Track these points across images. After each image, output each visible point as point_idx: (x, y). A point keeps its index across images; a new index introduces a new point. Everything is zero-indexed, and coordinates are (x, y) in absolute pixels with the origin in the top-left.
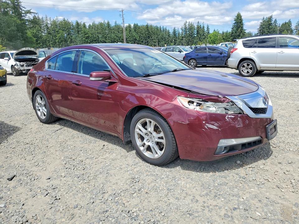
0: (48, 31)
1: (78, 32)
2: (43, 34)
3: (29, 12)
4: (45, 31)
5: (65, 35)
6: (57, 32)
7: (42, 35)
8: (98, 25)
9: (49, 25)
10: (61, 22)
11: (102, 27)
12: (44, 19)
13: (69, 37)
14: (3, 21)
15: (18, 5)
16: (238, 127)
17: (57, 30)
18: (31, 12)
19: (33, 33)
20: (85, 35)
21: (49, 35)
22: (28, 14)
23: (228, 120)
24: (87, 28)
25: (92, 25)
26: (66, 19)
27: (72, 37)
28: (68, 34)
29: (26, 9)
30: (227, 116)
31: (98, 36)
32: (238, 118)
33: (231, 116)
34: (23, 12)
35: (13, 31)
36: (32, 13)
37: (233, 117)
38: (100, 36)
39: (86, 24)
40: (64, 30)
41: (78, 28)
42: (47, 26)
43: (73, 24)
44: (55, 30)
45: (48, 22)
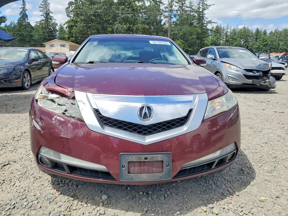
0: (226, 39)
1: (257, 39)
2: (222, 42)
3: (210, 22)
4: (223, 39)
5: (242, 42)
6: (235, 39)
7: (220, 42)
8: (281, 32)
9: (229, 34)
10: (241, 30)
11: (286, 33)
12: (225, 28)
13: (246, 44)
14: (188, 30)
15: (203, 17)
16: (63, 136)
17: (235, 38)
18: (211, 22)
19: (213, 40)
20: (263, 42)
21: (227, 42)
22: (209, 24)
23: (54, 122)
24: (268, 35)
25: (275, 32)
26: (246, 27)
27: (248, 44)
28: (246, 42)
29: (208, 20)
30: (55, 117)
31: (279, 44)
32: (69, 124)
33: (60, 118)
34: (205, 22)
35: (194, 39)
36: (213, 22)
37: (62, 120)
38: (281, 43)
39: (267, 31)
40: (242, 38)
41: (257, 35)
42: (227, 35)
43: (252, 32)
44: (233, 38)
45: (228, 30)
